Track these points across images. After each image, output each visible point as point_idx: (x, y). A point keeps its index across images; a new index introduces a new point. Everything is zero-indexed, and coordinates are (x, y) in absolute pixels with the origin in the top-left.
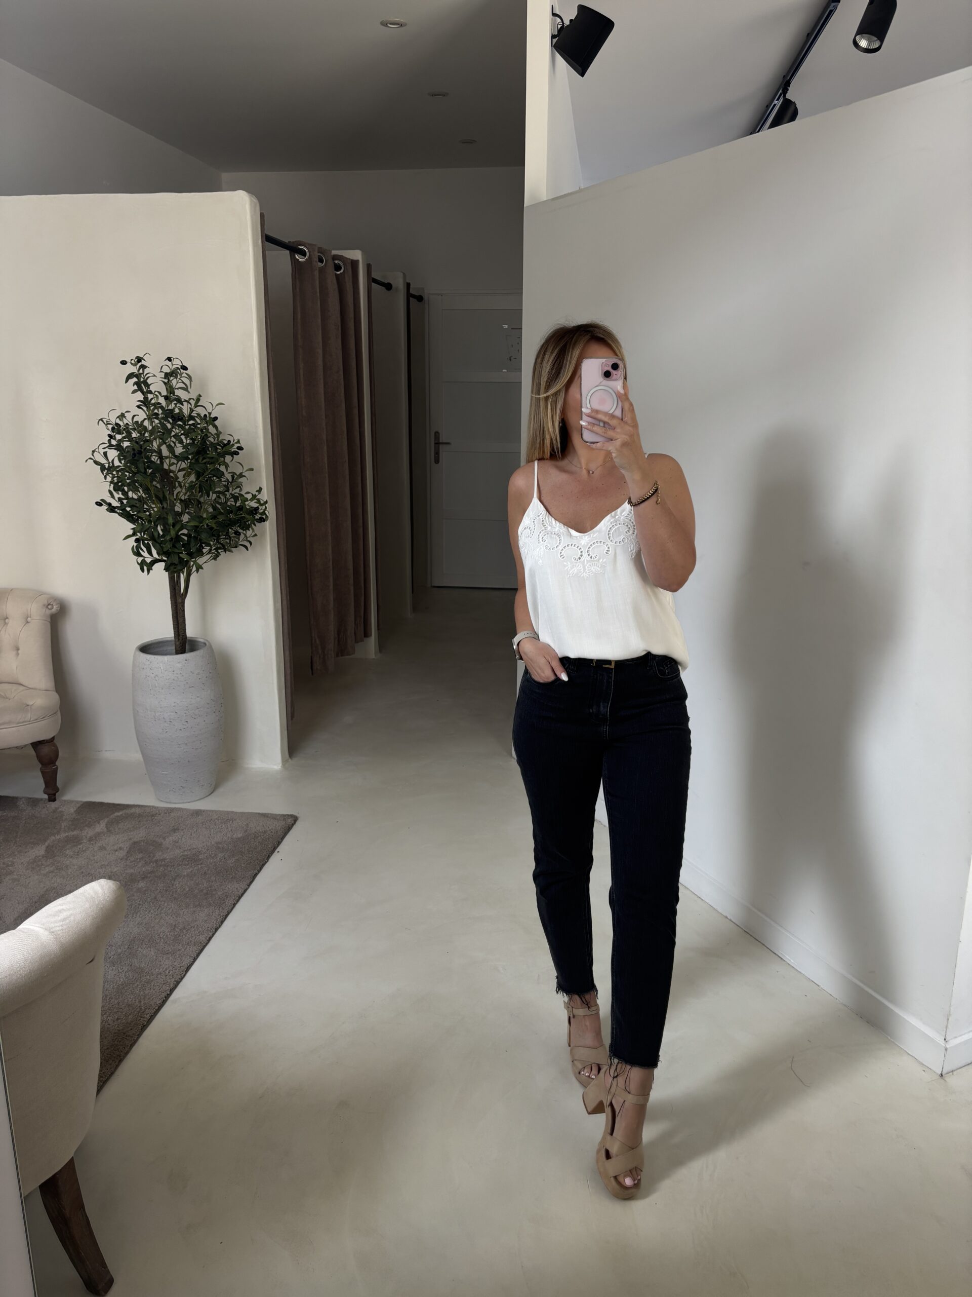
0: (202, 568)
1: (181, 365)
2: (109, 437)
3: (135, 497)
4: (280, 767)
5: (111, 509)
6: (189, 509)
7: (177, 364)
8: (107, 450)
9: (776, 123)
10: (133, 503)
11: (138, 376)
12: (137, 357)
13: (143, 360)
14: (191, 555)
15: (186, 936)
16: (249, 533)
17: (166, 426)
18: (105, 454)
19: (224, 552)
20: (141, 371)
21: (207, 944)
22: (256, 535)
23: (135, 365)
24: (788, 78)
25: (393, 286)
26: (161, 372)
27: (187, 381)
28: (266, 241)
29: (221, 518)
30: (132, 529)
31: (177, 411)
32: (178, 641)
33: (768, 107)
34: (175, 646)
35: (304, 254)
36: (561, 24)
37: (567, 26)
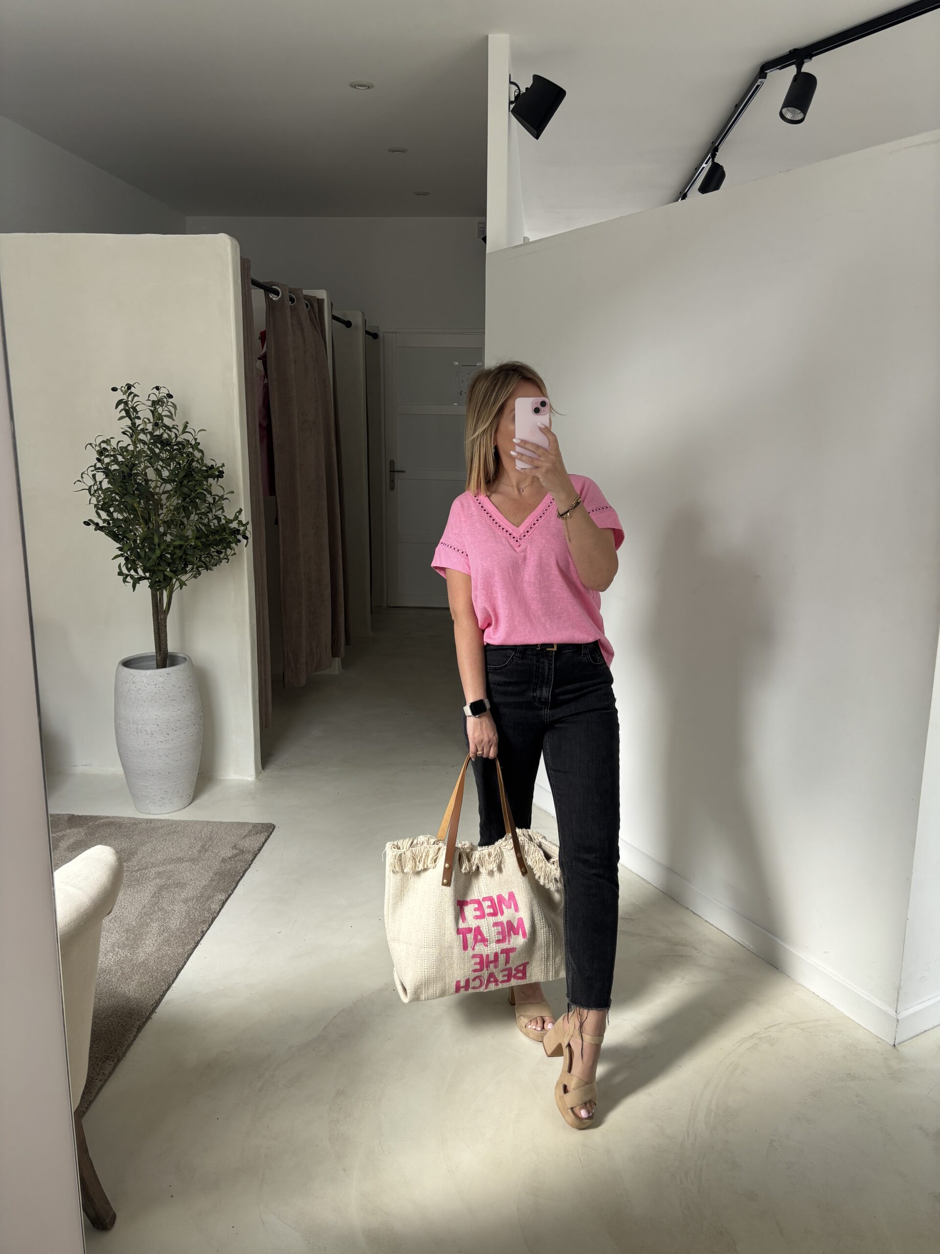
0: (186, 585)
1: (168, 393)
2: (97, 460)
3: (120, 517)
4: (254, 779)
5: (98, 527)
6: (170, 530)
7: (164, 392)
8: (94, 472)
9: (703, 189)
10: (118, 524)
11: (126, 403)
12: (127, 384)
13: (132, 388)
14: (175, 572)
16: (229, 551)
17: (154, 450)
18: (94, 476)
19: (206, 570)
20: (130, 399)
22: (235, 554)
23: (124, 392)
24: (717, 145)
25: (353, 324)
26: (148, 400)
27: (172, 410)
29: (204, 538)
30: (117, 548)
31: (165, 436)
32: (159, 656)
33: (696, 169)
34: (157, 659)
35: (277, 294)
36: (518, 91)
37: (523, 93)
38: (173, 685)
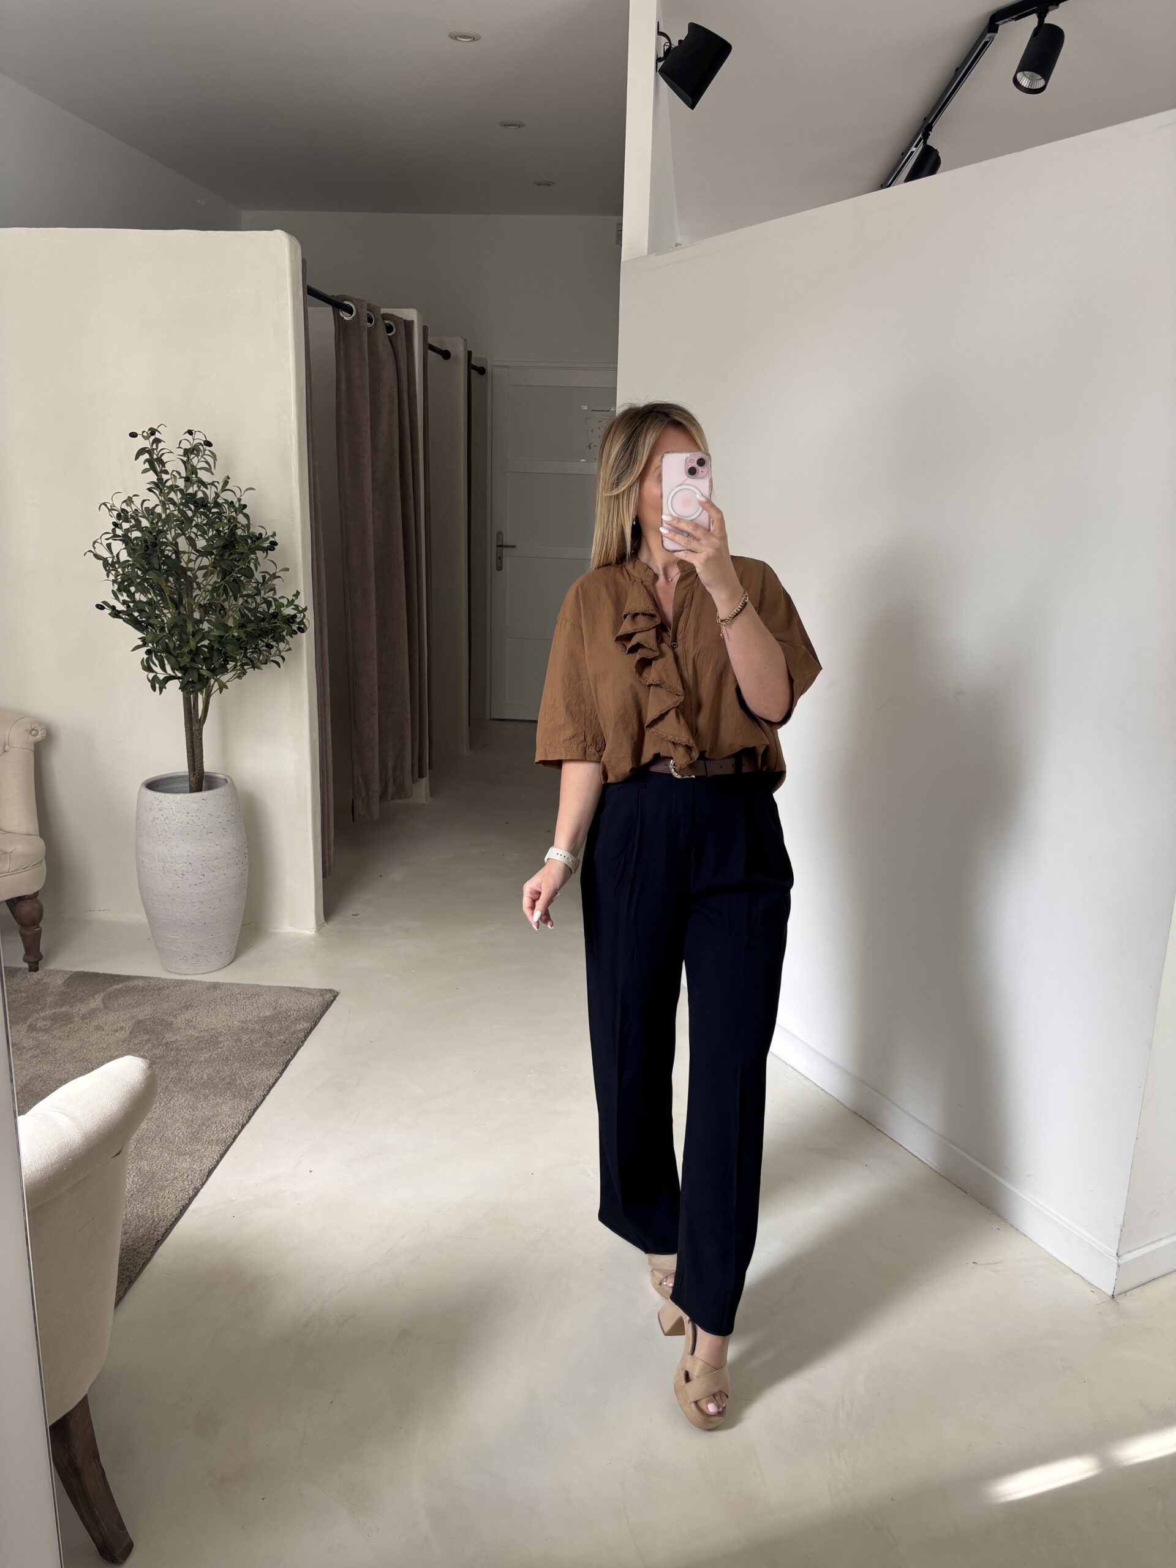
0: (227, 687)
1: (205, 439)
2: (114, 525)
3: (144, 599)
4: (314, 933)
5: (116, 613)
6: (208, 617)
7: (199, 438)
8: (110, 541)
9: (913, 176)
10: (140, 606)
11: (150, 452)
12: (151, 429)
13: (157, 433)
14: (213, 671)
15: (206, 1133)
16: (282, 645)
17: (186, 513)
18: (109, 546)
19: (252, 669)
20: (154, 447)
21: (232, 1143)
22: (290, 649)
23: (146, 438)
24: (930, 121)
25: (452, 354)
26: (179, 447)
27: (212, 463)
28: (308, 294)
29: (250, 627)
30: (139, 639)
31: (200, 495)
32: (193, 776)
33: (904, 154)
34: (190, 782)
35: (349, 310)
36: (668, 44)
37: (676, 47)
38: (210, 814)
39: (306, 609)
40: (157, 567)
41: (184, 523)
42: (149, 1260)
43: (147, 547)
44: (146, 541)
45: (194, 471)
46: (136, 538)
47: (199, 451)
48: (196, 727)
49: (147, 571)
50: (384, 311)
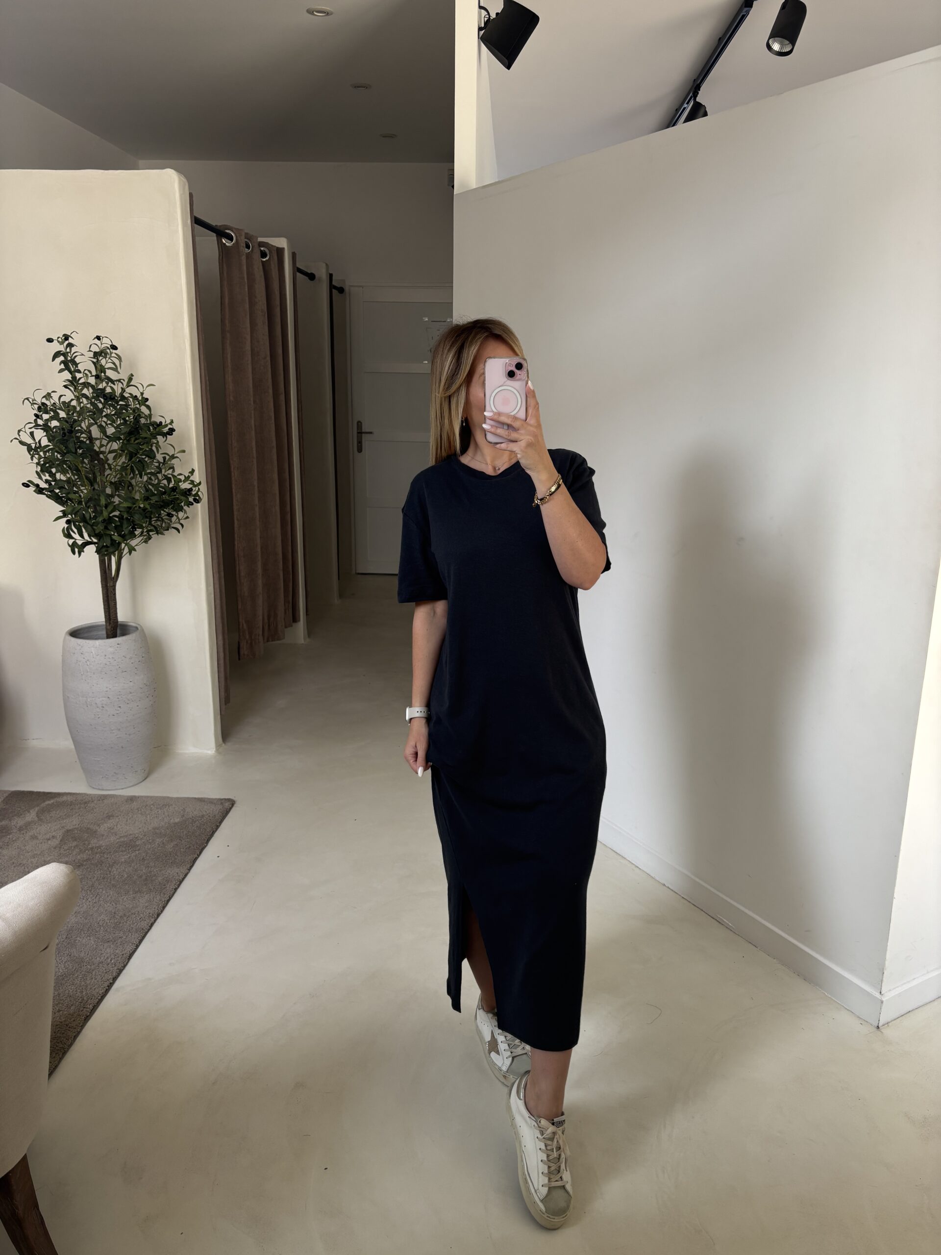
0: (135, 550)
1: (111, 344)
2: (35, 416)
3: (63, 478)
4: (214, 752)
5: (39, 490)
6: (119, 492)
7: (106, 343)
8: (33, 430)
10: (61, 484)
11: (65, 355)
12: (64, 335)
13: (70, 338)
14: (124, 537)
15: (126, 923)
16: (181, 514)
17: (97, 405)
18: (32, 434)
19: (156, 535)
20: (68, 350)
21: (149, 930)
22: (187, 517)
23: (61, 343)
24: (698, 83)
25: (316, 277)
26: (90, 351)
27: (117, 362)
29: (154, 499)
30: (60, 511)
31: (108, 390)
32: (109, 625)
33: (680, 108)
34: (107, 629)
35: (231, 239)
36: (487, 16)
37: (494, 19)
38: (124, 656)
39: (200, 483)
40: (74, 450)
41: (96, 413)
42: (79, 1033)
43: (64, 434)
44: (63, 429)
45: (103, 370)
46: (55, 427)
47: (106, 354)
48: (110, 584)
49: (65, 454)
50: (260, 239)
